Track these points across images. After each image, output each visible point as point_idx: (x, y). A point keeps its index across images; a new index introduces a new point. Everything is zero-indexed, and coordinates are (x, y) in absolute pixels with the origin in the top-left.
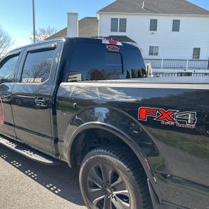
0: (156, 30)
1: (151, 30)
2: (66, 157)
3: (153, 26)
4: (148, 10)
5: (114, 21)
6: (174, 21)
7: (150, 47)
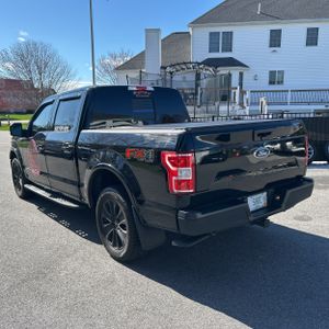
0: (279, 46)
1: (271, 46)
2: (87, 201)
3: (275, 39)
4: (266, 16)
5: (214, 36)
6: (308, 30)
7: (271, 72)
